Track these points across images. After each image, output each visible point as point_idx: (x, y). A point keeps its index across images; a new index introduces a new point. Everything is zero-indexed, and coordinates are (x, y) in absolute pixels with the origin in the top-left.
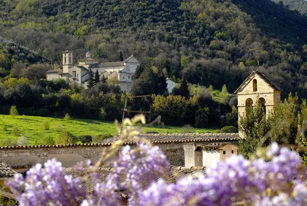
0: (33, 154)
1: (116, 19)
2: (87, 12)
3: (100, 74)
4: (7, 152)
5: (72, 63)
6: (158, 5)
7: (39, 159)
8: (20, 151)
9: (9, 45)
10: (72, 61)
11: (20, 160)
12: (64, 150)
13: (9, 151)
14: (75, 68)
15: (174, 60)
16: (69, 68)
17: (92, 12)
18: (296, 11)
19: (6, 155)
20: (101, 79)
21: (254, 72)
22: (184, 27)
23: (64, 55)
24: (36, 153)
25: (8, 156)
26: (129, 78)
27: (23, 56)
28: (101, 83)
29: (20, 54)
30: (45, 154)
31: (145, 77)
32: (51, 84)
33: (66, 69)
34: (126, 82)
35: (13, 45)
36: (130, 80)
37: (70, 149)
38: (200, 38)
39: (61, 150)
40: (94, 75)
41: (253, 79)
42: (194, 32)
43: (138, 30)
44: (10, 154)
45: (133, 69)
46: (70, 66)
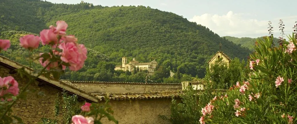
0: (98, 86)
1: (148, 43)
2: (134, 40)
3: (139, 68)
4: (84, 84)
5: (126, 63)
6: (167, 37)
7: (102, 89)
8: (91, 84)
9: (98, 54)
10: (126, 62)
11: (91, 89)
12: (116, 85)
13: (85, 84)
14: (128, 65)
15: (174, 62)
16: (125, 65)
17: (136, 40)
18: (232, 42)
19: (83, 86)
20: (139, 71)
21: (218, 51)
22: (179, 48)
23: (123, 59)
24: (100, 86)
25: (84, 87)
26: (153, 70)
27: (104, 59)
28: (140, 72)
29: (102, 58)
30: (105, 86)
31: (161, 70)
32: (116, 72)
33: (123, 65)
34: (151, 72)
35: (99, 54)
36: (153, 71)
37: (119, 85)
38: (186, 53)
39: (114, 85)
40: (137, 69)
41: (218, 56)
42: (184, 50)
43: (157, 49)
44: (85, 86)
45: (154, 66)
46: (125, 64)
